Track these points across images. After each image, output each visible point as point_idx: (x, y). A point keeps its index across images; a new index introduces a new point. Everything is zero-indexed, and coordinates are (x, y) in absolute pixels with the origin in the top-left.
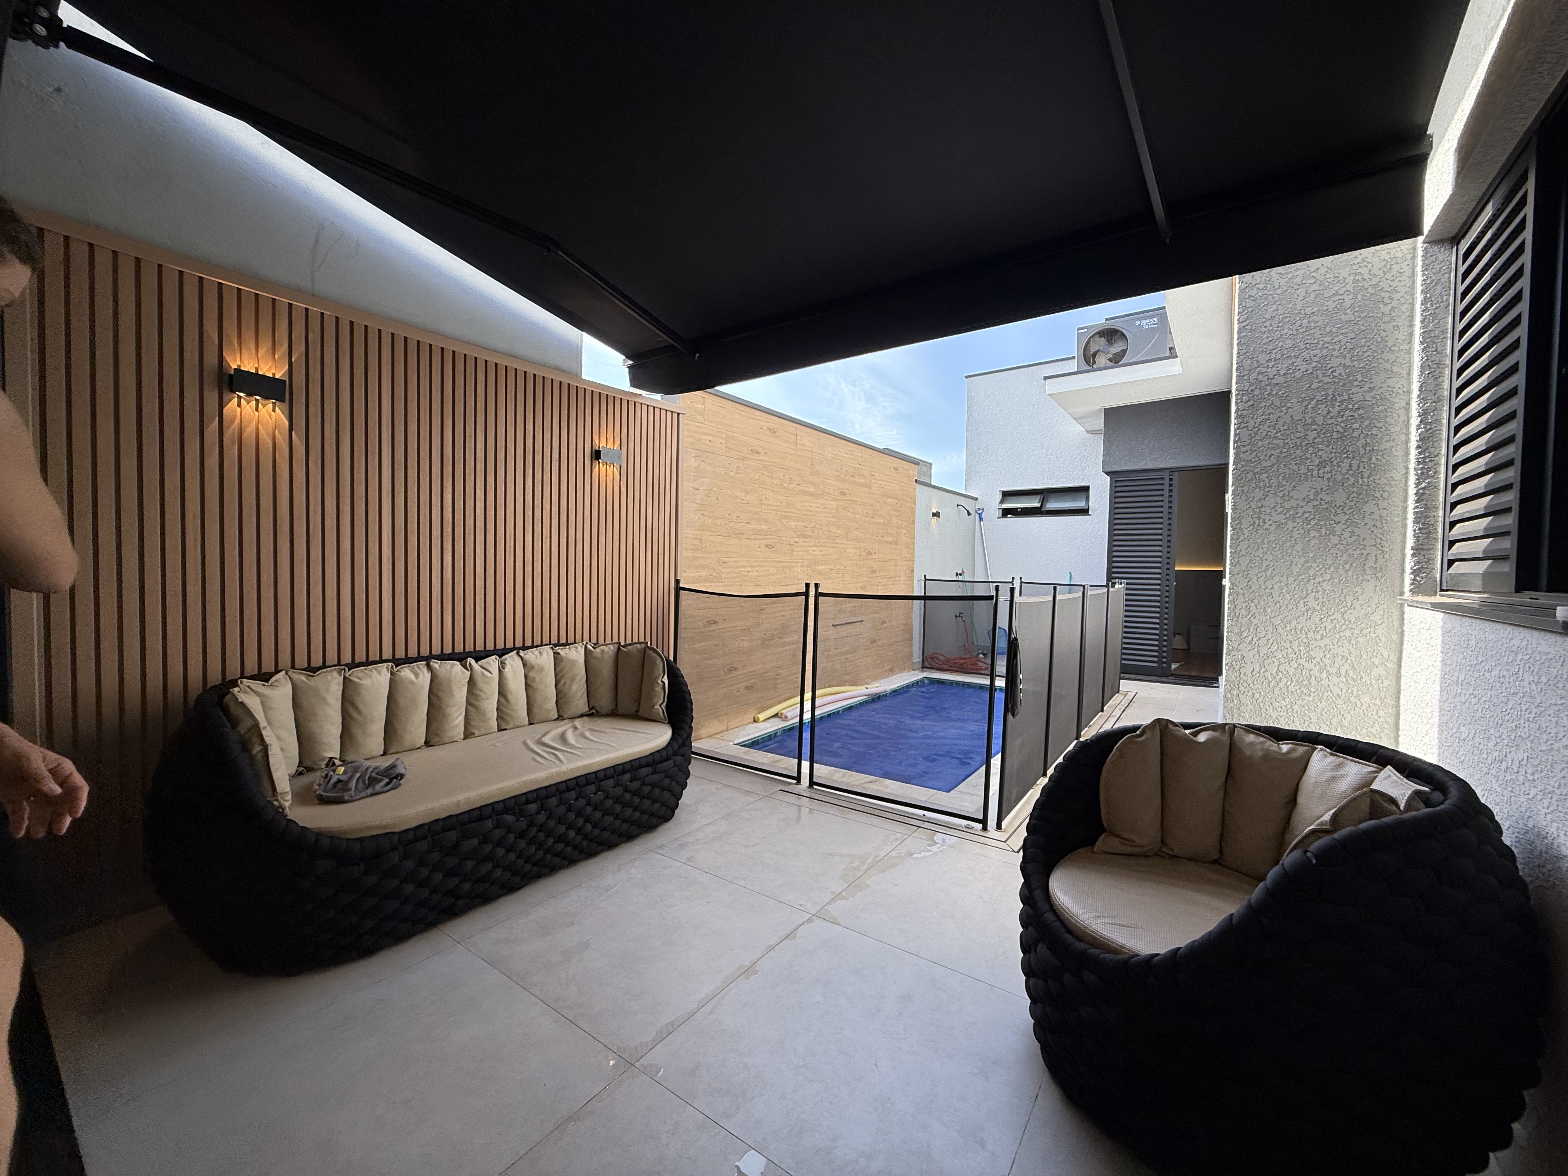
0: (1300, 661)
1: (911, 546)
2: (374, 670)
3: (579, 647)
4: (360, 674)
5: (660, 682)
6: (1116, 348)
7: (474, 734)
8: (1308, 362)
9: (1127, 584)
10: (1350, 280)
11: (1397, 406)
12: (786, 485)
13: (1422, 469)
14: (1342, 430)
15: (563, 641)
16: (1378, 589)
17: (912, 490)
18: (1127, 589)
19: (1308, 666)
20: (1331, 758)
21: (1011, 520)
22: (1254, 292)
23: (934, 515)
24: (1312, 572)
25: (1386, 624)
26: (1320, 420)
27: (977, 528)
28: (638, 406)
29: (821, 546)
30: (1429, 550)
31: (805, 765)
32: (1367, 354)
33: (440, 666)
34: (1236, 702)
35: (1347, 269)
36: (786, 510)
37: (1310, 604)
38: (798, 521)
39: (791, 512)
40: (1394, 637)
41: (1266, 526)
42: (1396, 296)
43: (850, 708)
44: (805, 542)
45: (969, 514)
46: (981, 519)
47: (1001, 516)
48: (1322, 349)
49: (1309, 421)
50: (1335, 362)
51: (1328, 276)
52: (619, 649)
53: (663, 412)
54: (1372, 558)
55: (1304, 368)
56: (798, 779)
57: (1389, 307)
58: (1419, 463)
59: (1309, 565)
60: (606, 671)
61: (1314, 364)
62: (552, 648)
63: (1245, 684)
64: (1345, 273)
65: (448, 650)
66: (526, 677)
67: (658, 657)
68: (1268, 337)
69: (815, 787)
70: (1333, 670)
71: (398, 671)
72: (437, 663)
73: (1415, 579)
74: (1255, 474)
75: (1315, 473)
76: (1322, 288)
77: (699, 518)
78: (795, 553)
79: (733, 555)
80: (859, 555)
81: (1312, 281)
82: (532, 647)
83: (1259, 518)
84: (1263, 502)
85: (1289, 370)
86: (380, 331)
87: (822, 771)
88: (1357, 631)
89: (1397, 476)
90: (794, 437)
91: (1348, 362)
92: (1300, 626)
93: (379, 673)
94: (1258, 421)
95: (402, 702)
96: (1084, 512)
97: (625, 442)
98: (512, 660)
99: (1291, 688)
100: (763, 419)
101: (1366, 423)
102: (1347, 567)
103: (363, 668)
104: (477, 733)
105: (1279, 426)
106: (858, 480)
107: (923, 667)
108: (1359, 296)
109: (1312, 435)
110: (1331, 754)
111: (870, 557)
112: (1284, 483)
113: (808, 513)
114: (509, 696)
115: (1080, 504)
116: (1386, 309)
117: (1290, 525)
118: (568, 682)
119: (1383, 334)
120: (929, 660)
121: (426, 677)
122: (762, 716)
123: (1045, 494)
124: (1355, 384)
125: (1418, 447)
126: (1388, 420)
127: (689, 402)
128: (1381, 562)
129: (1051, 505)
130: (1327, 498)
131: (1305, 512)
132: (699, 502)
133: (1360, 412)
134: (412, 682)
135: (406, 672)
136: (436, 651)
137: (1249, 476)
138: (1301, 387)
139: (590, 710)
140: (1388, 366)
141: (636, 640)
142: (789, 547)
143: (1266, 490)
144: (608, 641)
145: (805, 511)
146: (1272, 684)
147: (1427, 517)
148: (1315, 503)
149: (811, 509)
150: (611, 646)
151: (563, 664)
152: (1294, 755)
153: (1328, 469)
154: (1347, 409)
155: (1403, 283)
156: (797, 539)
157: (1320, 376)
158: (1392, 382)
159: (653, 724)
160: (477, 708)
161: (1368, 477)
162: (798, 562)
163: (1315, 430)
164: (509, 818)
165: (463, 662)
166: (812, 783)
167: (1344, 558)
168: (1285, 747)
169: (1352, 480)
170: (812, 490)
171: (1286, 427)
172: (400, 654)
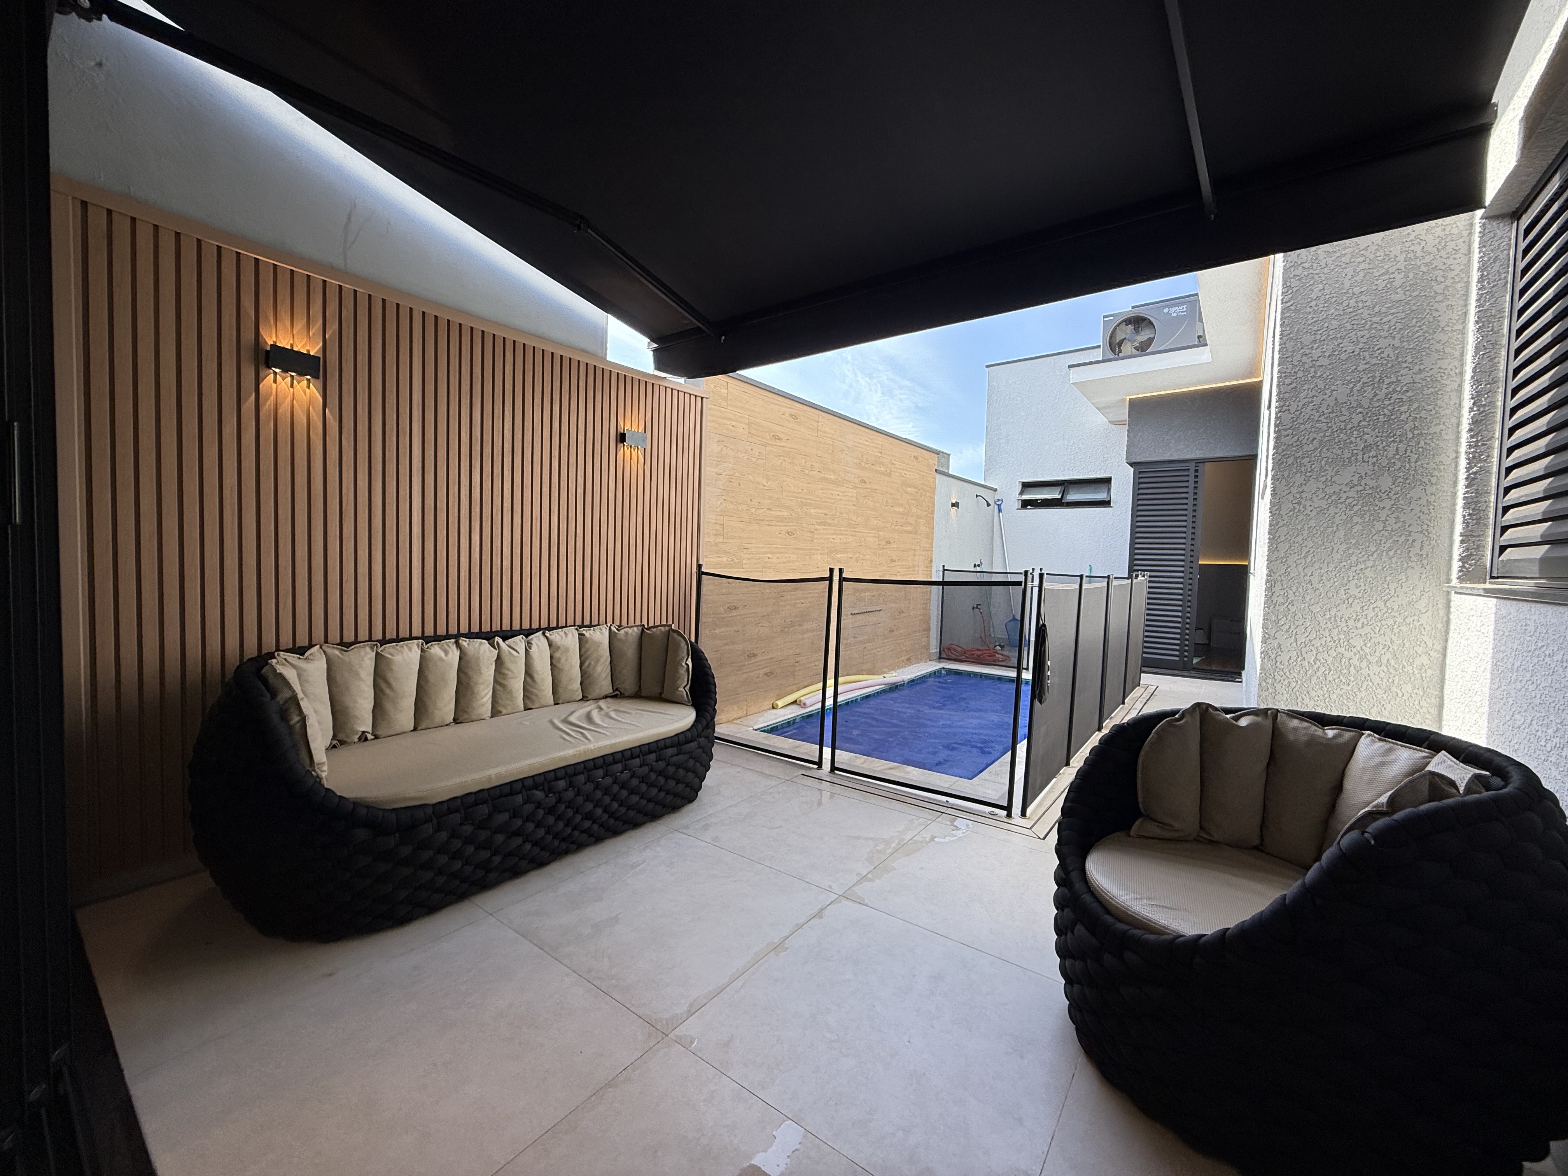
0: (1339, 650)
1: (930, 536)
2: (405, 647)
3: (604, 629)
4: (392, 650)
5: (684, 664)
6: (1143, 336)
7: (501, 712)
8: (1355, 343)
9: (1150, 576)
10: (1401, 258)
11: (1448, 389)
12: (807, 472)
13: (1475, 452)
14: (1389, 413)
15: (587, 622)
16: (1424, 576)
17: (932, 480)
18: (1150, 582)
19: (1348, 654)
20: (1380, 744)
21: (1030, 512)
22: (1299, 271)
23: (953, 505)
24: (1354, 558)
25: (1430, 613)
26: (1365, 403)
27: (996, 519)
28: (663, 389)
29: (841, 534)
30: (1479, 536)
31: (827, 751)
32: (1417, 335)
33: (468, 644)
34: (1271, 690)
35: (1399, 247)
36: (807, 497)
37: (1351, 592)
38: (818, 508)
39: (811, 500)
40: (1440, 626)
41: (1307, 512)
42: (1451, 274)
43: (868, 697)
44: (824, 529)
45: (988, 505)
46: (1000, 511)
47: (1020, 507)
48: (1370, 329)
49: (1354, 404)
50: (1383, 343)
51: (1378, 254)
52: (643, 630)
53: (687, 396)
54: (1418, 544)
55: (1350, 349)
56: (819, 764)
57: (1443, 286)
58: (1470, 447)
59: (1351, 551)
60: (630, 652)
61: (1361, 345)
62: (577, 629)
63: (1281, 673)
64: (1396, 250)
65: (475, 629)
66: (551, 657)
67: (682, 640)
68: (1313, 318)
69: (837, 772)
70: (1373, 659)
71: (428, 648)
72: (466, 641)
73: (1463, 566)
74: (1296, 458)
75: (1360, 457)
76: (1372, 266)
77: (721, 503)
78: (815, 541)
79: (754, 541)
80: (879, 545)
81: (1361, 259)
82: (557, 627)
83: (1299, 503)
84: (1304, 488)
85: (1334, 351)
86: (411, 309)
87: (844, 757)
88: (1399, 620)
89: (1447, 461)
90: (815, 424)
91: (1397, 343)
92: (1339, 614)
93: (410, 650)
94: (1301, 404)
95: (432, 678)
96: (1106, 503)
97: (649, 427)
98: (538, 639)
99: (1330, 678)
100: (785, 405)
101: (1415, 405)
102: (1391, 553)
103: (394, 644)
104: (504, 712)
105: (1323, 408)
106: (878, 468)
107: (940, 658)
108: (1411, 275)
109: (1357, 418)
110: (1380, 740)
111: (889, 546)
112: (1327, 467)
113: (829, 501)
114: (535, 676)
115: (1101, 496)
116: (1439, 288)
117: (1332, 510)
118: (593, 663)
119: (1436, 314)
120: (946, 650)
121: (455, 654)
122: (780, 703)
123: (1065, 485)
124: (1404, 365)
125: (1470, 430)
126: (1438, 402)
127: (712, 387)
128: (1426, 548)
129: (1072, 497)
130: (1372, 483)
131: (1348, 498)
132: (722, 487)
133: (1410, 394)
134: (441, 659)
135: (436, 650)
136: (464, 629)
137: (1290, 461)
138: (1347, 369)
139: (614, 692)
140: (1439, 347)
141: (658, 623)
142: (809, 534)
143: (1308, 474)
144: (631, 623)
145: (825, 498)
146: (1309, 673)
147: (1477, 503)
148: (1359, 488)
149: (832, 496)
150: (635, 629)
151: (587, 646)
152: (1341, 740)
153: (1373, 453)
154: (1394, 391)
155: (1459, 261)
156: (818, 527)
157: (1367, 357)
158: (1444, 364)
159: (676, 705)
160: (503, 686)
161: (1416, 462)
162: (818, 550)
163: (1361, 413)
164: (539, 794)
165: (491, 641)
166: (833, 768)
167: (1388, 545)
168: (1330, 733)
169: (1399, 464)
170: (832, 477)
171: (1330, 410)
172: (429, 631)
